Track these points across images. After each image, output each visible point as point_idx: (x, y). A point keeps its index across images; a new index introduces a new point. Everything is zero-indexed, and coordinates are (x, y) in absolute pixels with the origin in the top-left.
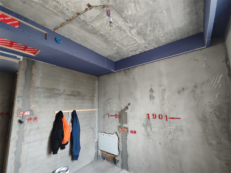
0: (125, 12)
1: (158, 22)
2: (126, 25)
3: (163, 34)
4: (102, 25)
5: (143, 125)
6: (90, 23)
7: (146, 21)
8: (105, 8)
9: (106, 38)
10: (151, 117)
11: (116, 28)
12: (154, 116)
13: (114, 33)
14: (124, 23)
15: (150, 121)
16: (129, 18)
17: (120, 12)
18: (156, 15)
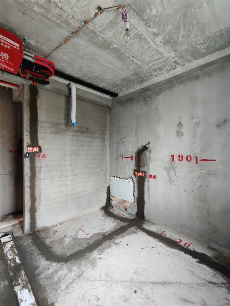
0: (147, 12)
1: (195, 22)
2: (149, 31)
3: (203, 40)
4: (115, 34)
5: (166, 169)
6: (100, 33)
7: (177, 22)
8: (120, 10)
9: (121, 53)
10: (176, 158)
11: (134, 37)
12: (181, 158)
13: (132, 45)
14: (145, 28)
15: (175, 164)
16: (153, 20)
17: (140, 13)
18: (193, 11)
